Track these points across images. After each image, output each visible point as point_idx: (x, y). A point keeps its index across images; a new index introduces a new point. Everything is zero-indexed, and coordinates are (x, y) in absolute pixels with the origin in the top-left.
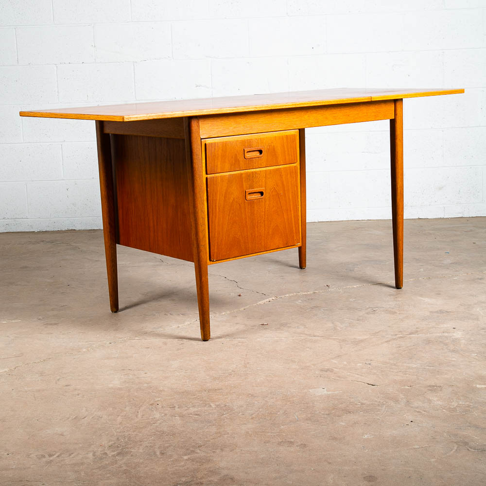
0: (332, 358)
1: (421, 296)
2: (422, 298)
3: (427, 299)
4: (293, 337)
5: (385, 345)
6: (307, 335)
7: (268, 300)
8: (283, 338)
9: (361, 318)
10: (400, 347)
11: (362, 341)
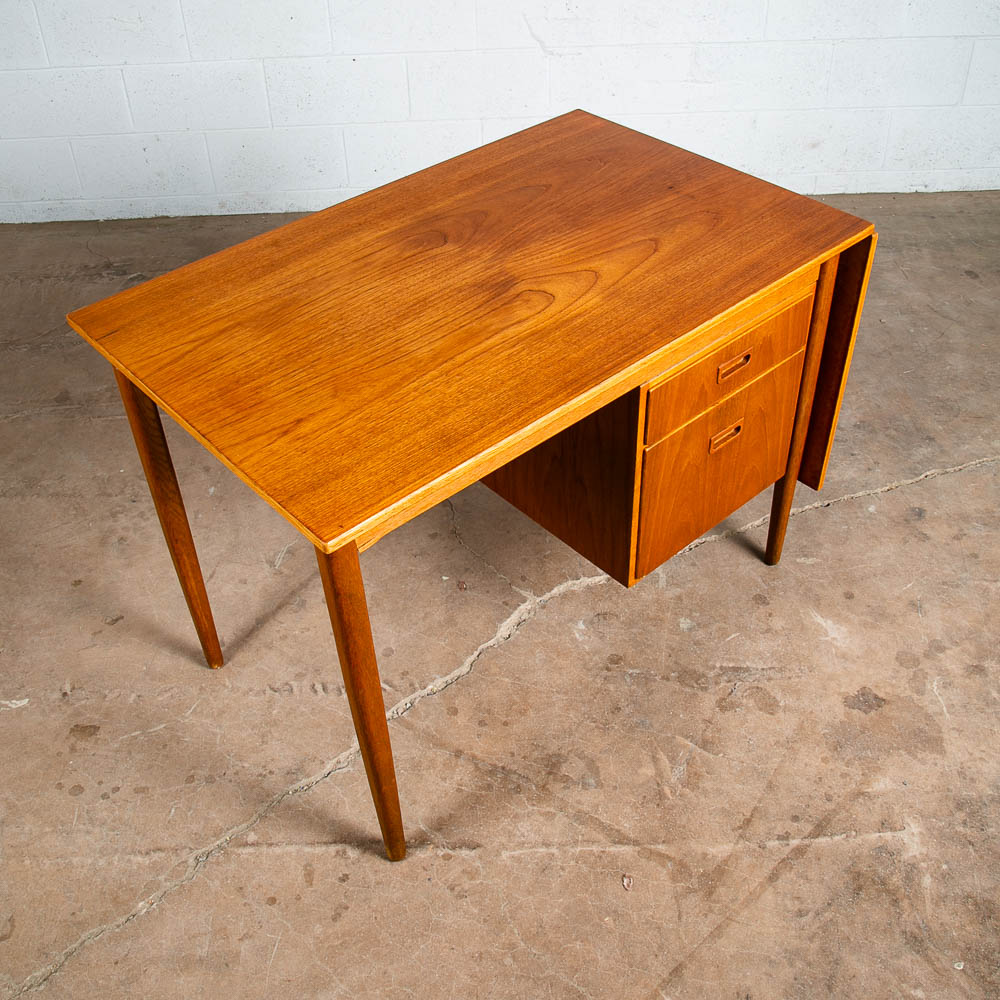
0: (665, 984)
1: (817, 602)
2: (819, 619)
3: (830, 622)
4: (576, 842)
5: (769, 896)
6: (603, 827)
7: (514, 618)
8: (554, 850)
9: (709, 734)
10: (800, 914)
11: (721, 871)
